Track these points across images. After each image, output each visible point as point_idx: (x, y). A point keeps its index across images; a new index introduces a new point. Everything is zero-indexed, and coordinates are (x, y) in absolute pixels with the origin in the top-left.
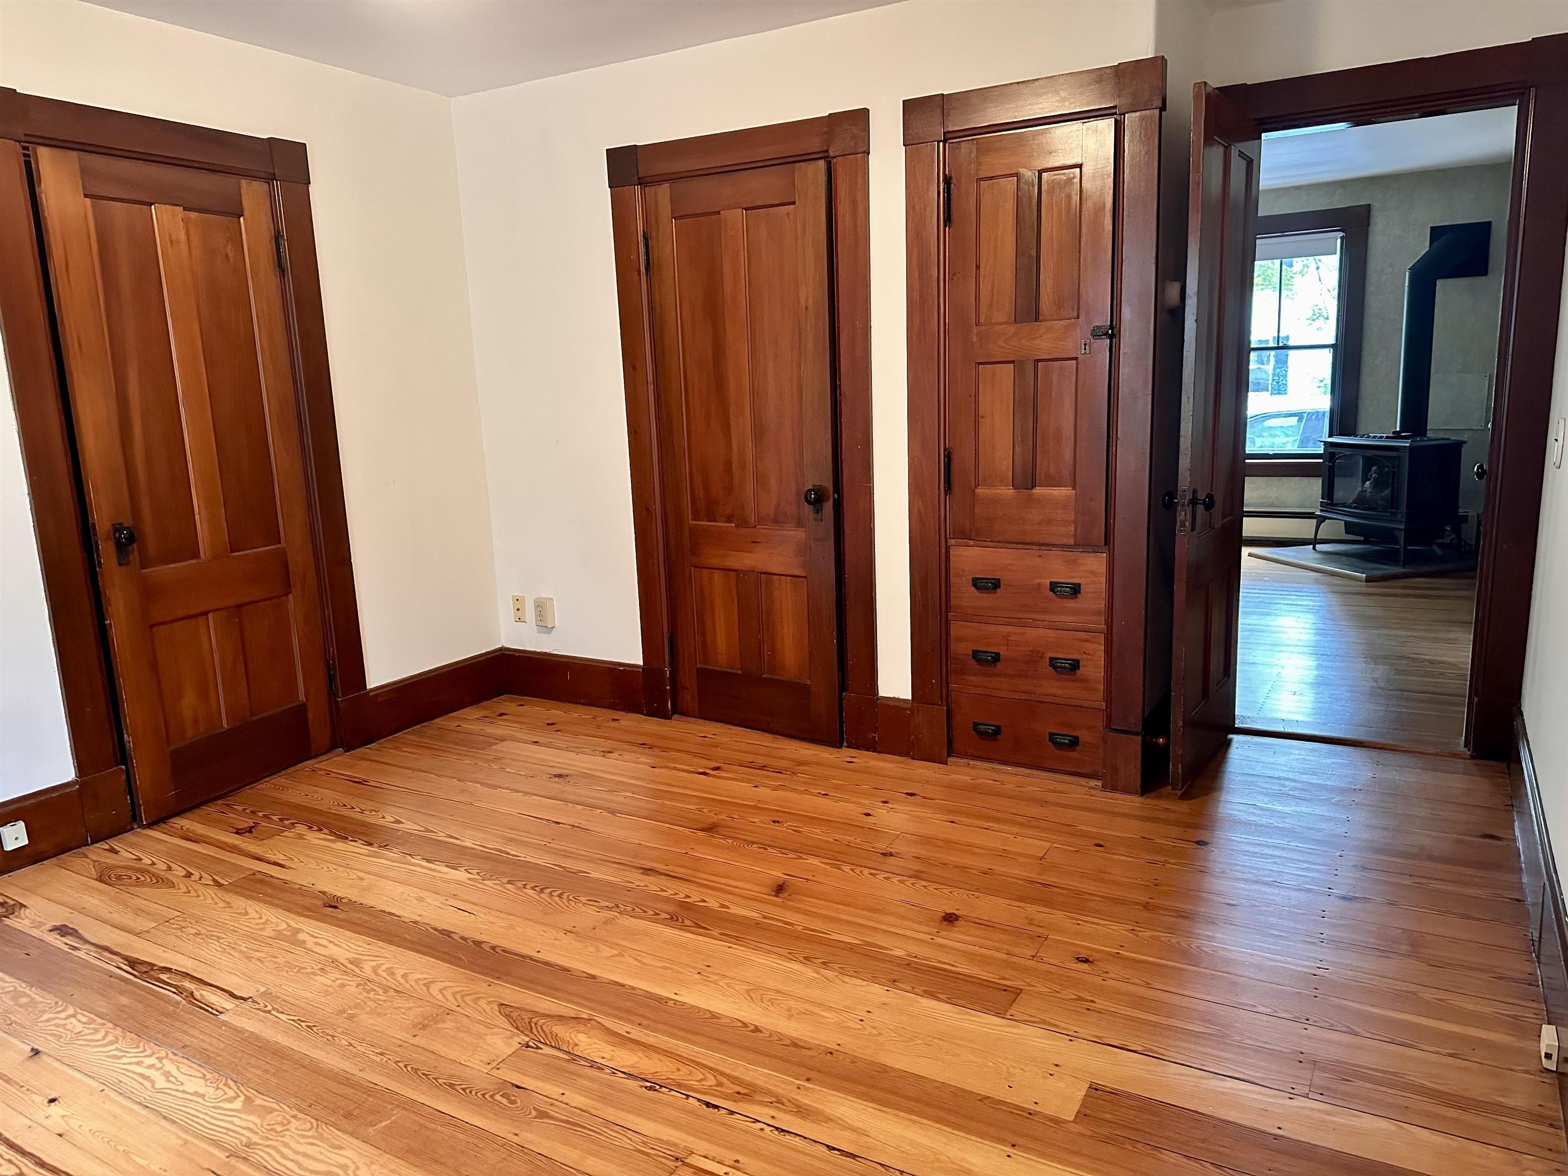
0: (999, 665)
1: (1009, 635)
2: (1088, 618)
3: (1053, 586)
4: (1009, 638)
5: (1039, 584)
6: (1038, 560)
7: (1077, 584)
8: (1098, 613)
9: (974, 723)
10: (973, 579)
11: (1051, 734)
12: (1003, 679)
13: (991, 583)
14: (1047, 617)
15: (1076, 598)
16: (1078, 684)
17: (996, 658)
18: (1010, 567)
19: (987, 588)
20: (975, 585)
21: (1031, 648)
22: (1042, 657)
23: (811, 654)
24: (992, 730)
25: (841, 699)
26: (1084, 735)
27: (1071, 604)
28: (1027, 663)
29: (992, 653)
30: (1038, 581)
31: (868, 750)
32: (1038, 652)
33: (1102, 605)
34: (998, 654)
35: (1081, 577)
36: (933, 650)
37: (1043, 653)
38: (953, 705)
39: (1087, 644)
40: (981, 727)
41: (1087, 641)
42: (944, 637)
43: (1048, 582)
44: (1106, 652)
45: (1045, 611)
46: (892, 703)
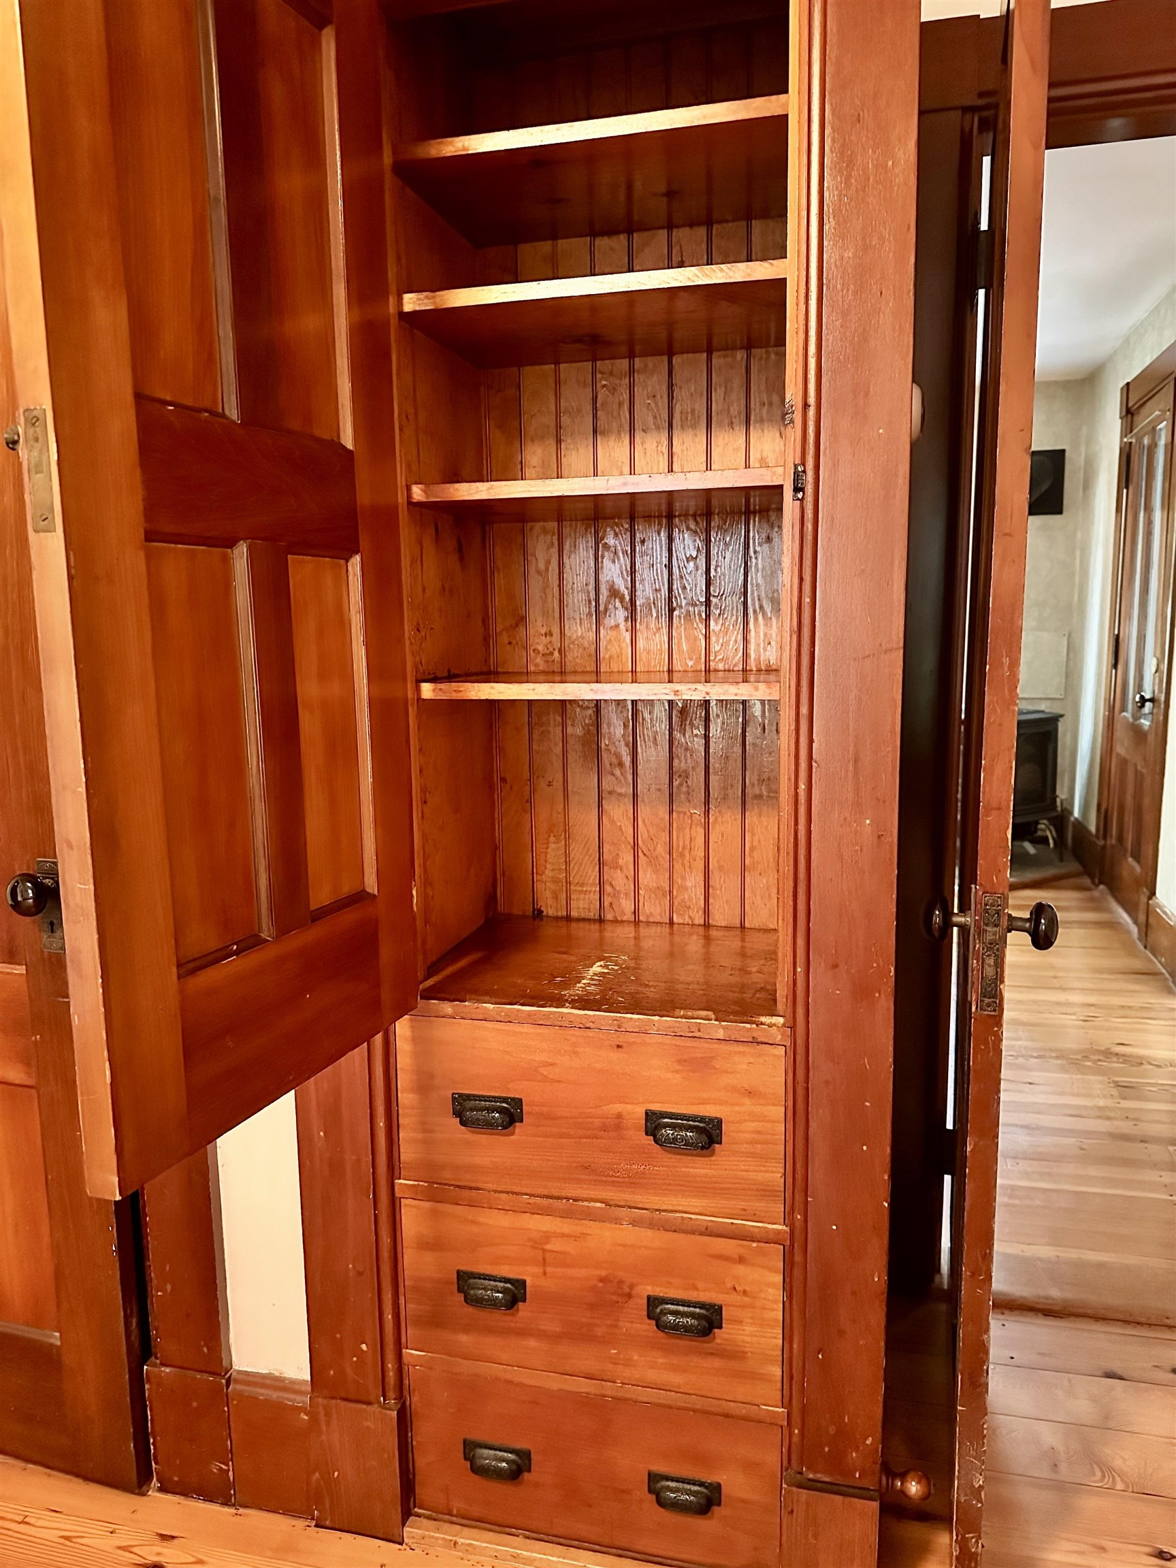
0: (523, 1309)
1: (547, 1236)
2: (742, 1204)
3: (654, 1123)
4: (548, 1247)
5: (619, 1116)
6: (614, 1055)
7: (711, 1120)
8: (765, 1192)
9: (466, 1443)
10: (454, 1099)
11: (654, 1479)
12: (532, 1343)
13: (500, 1110)
14: (640, 1198)
15: (712, 1154)
16: (717, 1363)
17: (516, 1293)
18: (544, 1071)
19: (489, 1125)
20: (458, 1114)
21: (604, 1273)
22: (629, 1296)
23: (58, 1275)
24: (507, 1461)
25: (137, 1381)
26: (733, 1482)
27: (698, 1167)
28: (592, 1307)
29: (507, 1280)
30: (618, 1108)
31: (210, 1499)
32: (621, 1282)
33: (774, 1175)
34: (521, 1284)
35: (722, 1103)
36: (360, 1274)
37: (632, 1287)
38: (415, 1399)
39: (740, 1270)
40: (486, 1452)
41: (741, 1260)
42: (386, 1240)
43: (640, 1111)
44: (788, 1286)
45: (634, 1182)
46: (262, 1393)
